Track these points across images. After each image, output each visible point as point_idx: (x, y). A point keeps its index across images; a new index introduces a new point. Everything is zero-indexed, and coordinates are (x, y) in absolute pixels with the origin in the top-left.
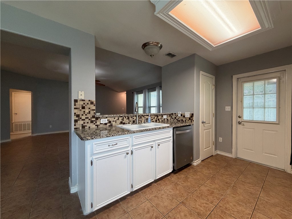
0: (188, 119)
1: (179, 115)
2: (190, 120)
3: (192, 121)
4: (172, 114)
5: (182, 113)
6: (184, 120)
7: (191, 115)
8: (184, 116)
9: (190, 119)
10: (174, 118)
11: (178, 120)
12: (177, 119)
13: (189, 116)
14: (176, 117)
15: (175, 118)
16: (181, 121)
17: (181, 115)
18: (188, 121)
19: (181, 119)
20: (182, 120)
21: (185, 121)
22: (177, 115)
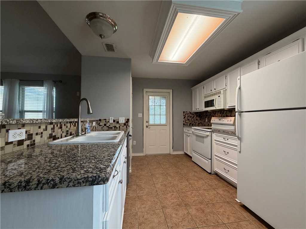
0: (123, 125)
1: (111, 121)
2: (126, 126)
3: (128, 126)
4: (100, 120)
5: (115, 119)
6: (118, 126)
7: (127, 120)
8: (118, 122)
9: (125, 124)
10: (103, 126)
11: (109, 127)
12: (107, 127)
13: (124, 122)
14: (106, 123)
15: (105, 125)
16: (113, 128)
17: (114, 121)
18: (123, 126)
19: (113, 125)
20: (115, 127)
21: (118, 128)
22: (107, 121)
